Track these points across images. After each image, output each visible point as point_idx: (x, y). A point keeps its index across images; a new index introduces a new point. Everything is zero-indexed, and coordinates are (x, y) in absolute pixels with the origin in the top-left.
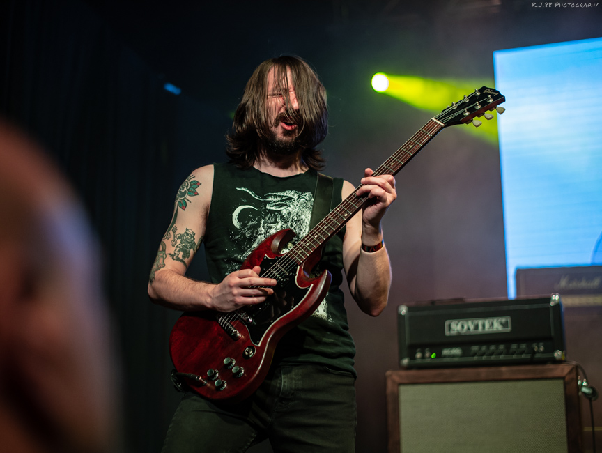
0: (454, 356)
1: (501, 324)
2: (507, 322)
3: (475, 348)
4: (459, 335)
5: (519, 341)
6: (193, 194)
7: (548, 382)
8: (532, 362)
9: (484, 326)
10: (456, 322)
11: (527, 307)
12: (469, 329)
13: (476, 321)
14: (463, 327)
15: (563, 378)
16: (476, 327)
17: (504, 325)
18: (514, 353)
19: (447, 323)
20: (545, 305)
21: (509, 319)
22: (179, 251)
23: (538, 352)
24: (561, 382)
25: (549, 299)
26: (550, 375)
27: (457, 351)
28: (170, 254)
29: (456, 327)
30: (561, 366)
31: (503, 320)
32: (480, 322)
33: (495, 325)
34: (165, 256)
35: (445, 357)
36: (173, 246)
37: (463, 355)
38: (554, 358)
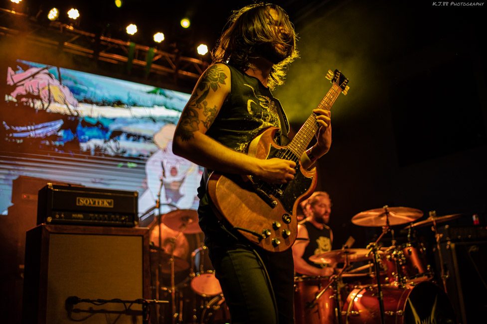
0: (79, 218)
1: (108, 203)
2: (111, 202)
3: (91, 215)
4: (84, 206)
6: (222, 82)
9: (98, 203)
10: (83, 199)
11: (122, 195)
12: (90, 203)
13: (94, 200)
14: (87, 202)
15: (142, 236)
16: (94, 203)
17: (110, 204)
18: (112, 220)
19: (78, 198)
20: (133, 196)
21: (112, 201)
22: (209, 121)
25: (133, 193)
27: (81, 216)
28: (202, 121)
29: (83, 202)
31: (109, 201)
32: (97, 200)
33: (105, 203)
34: (198, 121)
35: (74, 218)
36: (206, 116)
37: (85, 218)
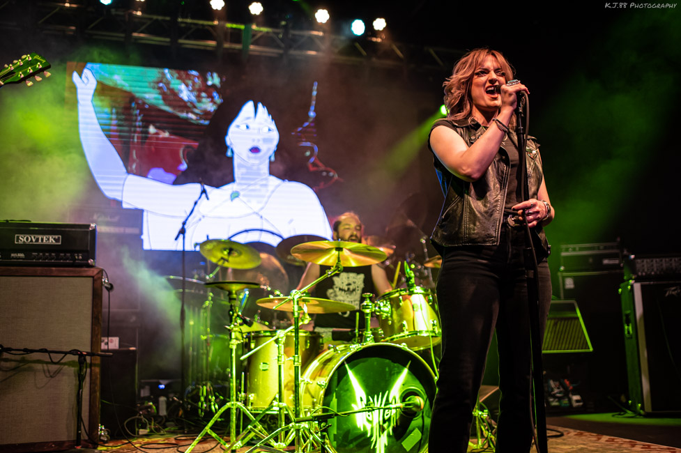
0: (20, 258)
1: (55, 239)
2: (59, 238)
3: (35, 254)
4: (24, 245)
5: (65, 251)
7: (83, 279)
8: (73, 265)
9: (42, 240)
10: (23, 236)
12: (32, 241)
13: (37, 236)
14: (27, 239)
15: (93, 277)
16: (37, 240)
17: (57, 240)
18: (61, 259)
19: (16, 236)
20: (86, 230)
21: (60, 236)
23: (78, 260)
24: (91, 279)
25: (89, 226)
26: (85, 274)
27: (21, 255)
29: (22, 239)
30: (92, 269)
31: (57, 237)
32: (40, 237)
33: (51, 240)
35: (13, 258)
37: (26, 257)
38: (88, 263)
